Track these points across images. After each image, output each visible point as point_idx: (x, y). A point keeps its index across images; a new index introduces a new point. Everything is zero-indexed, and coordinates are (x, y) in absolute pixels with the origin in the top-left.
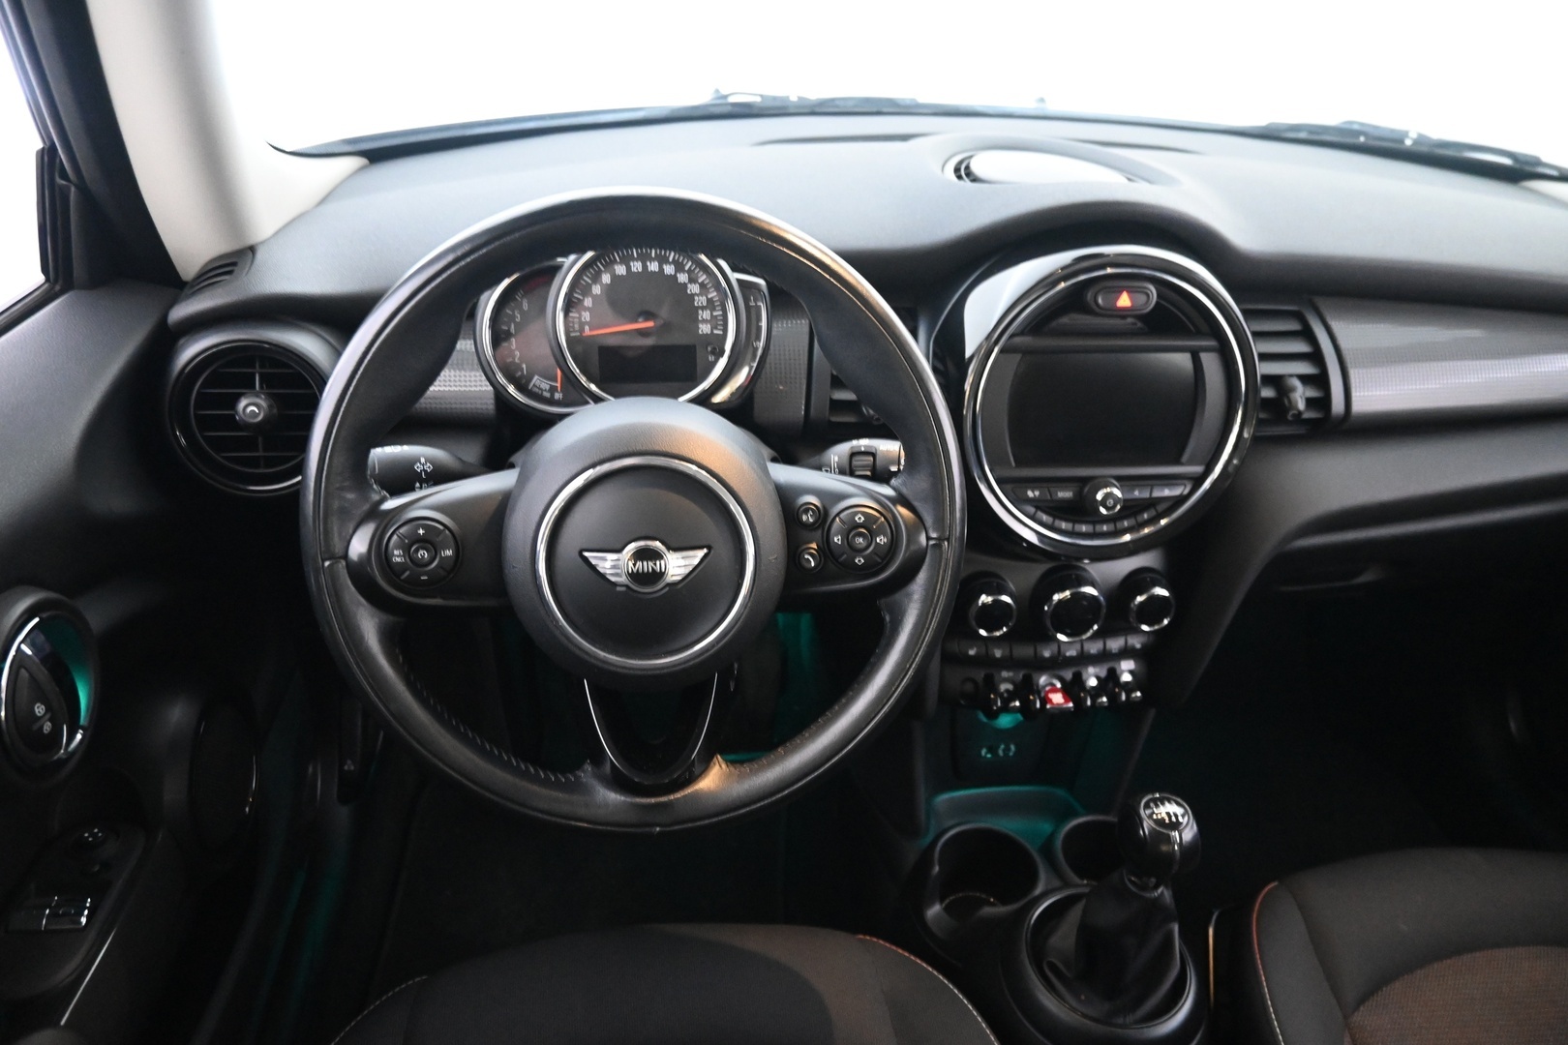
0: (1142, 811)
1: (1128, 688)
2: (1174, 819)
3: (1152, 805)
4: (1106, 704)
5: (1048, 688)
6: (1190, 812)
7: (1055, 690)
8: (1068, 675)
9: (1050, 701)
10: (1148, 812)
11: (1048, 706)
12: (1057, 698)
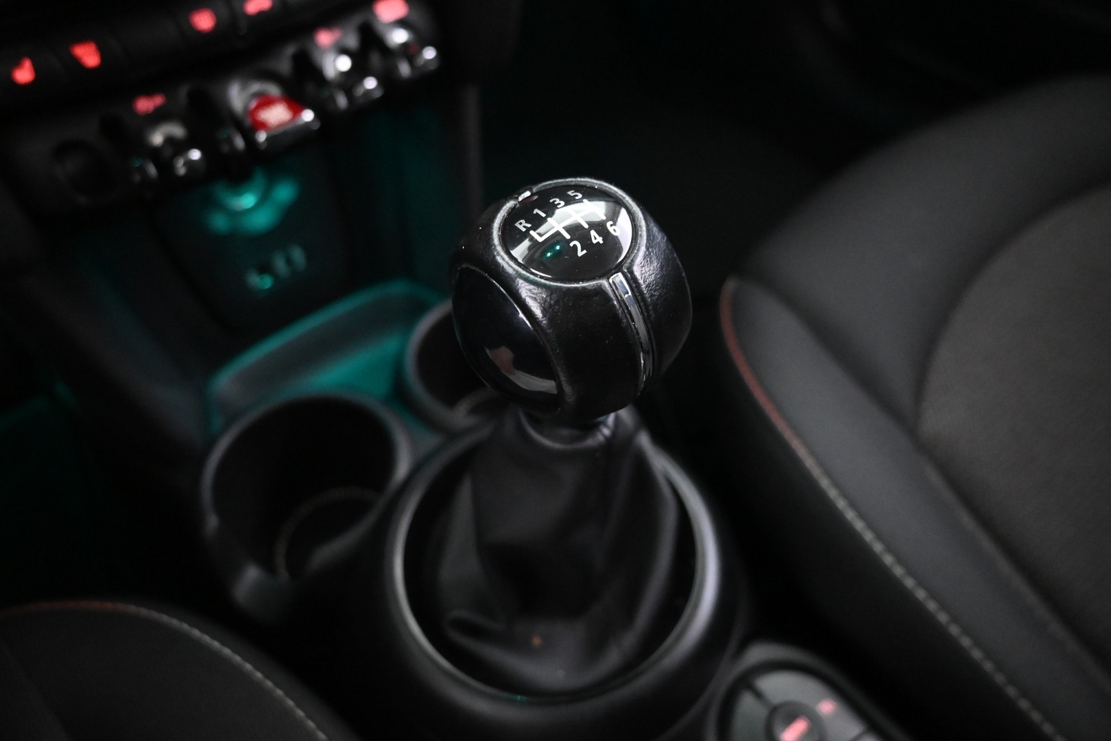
0: (502, 259)
1: (408, 51)
2: (596, 239)
3: (522, 225)
4: (378, 94)
5: (253, 104)
6: (628, 199)
7: (266, 102)
8: (284, 64)
9: (262, 125)
10: (520, 251)
11: (262, 137)
12: (277, 115)
